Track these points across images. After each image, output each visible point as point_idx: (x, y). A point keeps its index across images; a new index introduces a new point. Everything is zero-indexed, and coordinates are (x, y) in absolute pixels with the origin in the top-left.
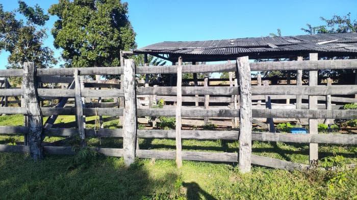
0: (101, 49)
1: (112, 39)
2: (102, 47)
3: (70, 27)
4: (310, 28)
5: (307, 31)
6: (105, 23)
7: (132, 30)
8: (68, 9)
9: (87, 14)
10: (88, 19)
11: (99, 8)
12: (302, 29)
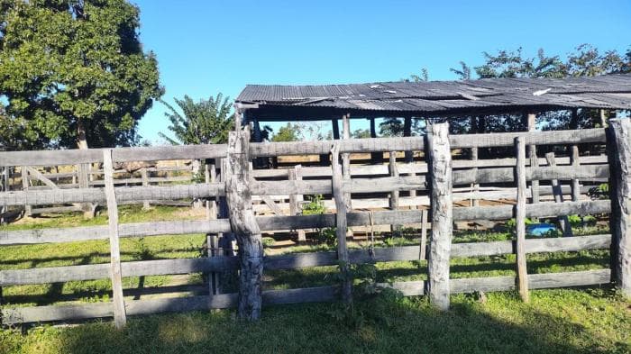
0: (104, 97)
1: (122, 77)
2: (106, 92)
3: (32, 51)
4: (464, 67)
5: (458, 72)
6: (109, 45)
7: (154, 60)
8: (21, 14)
9: (70, 27)
10: (71, 35)
11: (93, 16)
12: (452, 70)
